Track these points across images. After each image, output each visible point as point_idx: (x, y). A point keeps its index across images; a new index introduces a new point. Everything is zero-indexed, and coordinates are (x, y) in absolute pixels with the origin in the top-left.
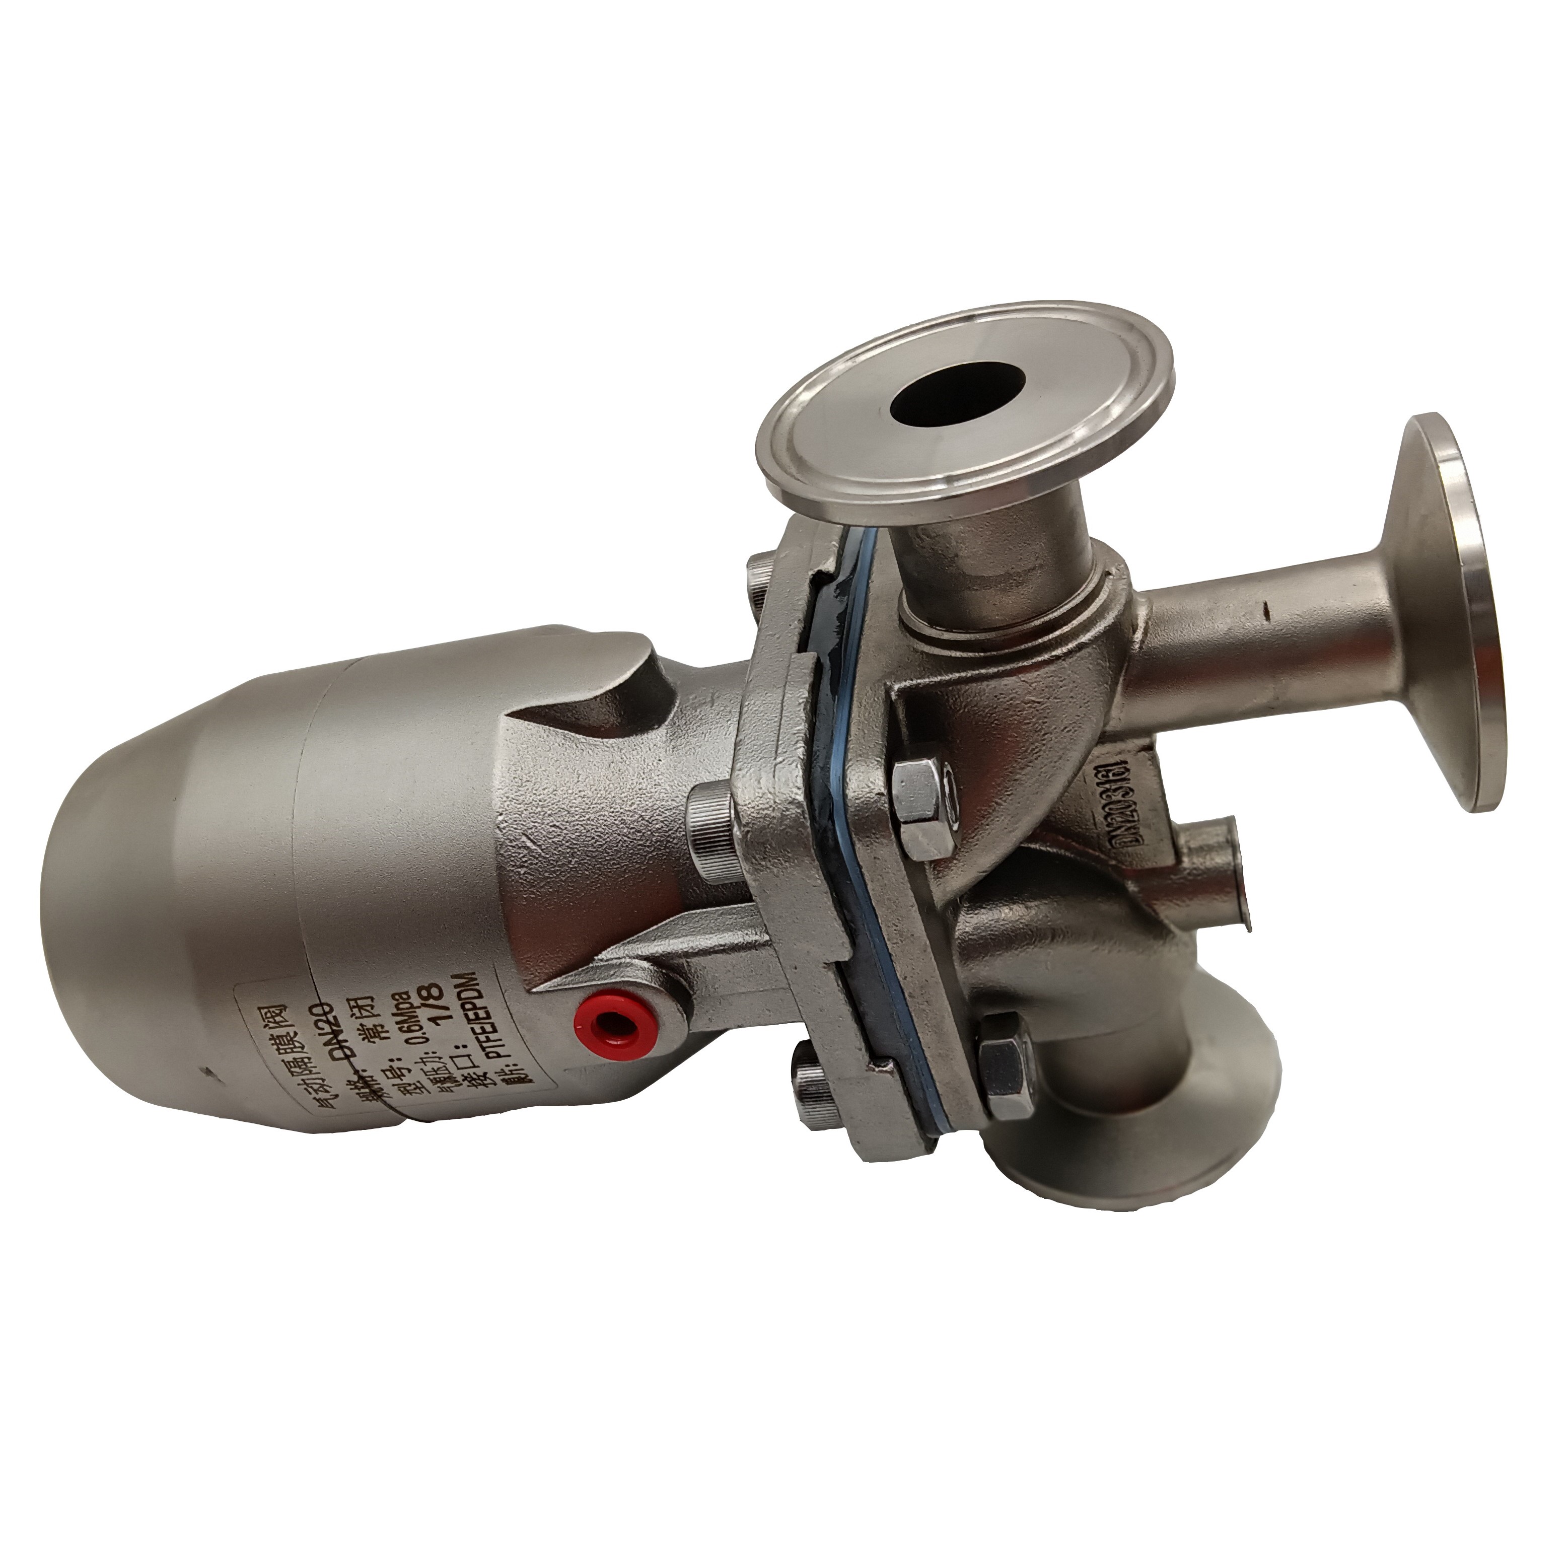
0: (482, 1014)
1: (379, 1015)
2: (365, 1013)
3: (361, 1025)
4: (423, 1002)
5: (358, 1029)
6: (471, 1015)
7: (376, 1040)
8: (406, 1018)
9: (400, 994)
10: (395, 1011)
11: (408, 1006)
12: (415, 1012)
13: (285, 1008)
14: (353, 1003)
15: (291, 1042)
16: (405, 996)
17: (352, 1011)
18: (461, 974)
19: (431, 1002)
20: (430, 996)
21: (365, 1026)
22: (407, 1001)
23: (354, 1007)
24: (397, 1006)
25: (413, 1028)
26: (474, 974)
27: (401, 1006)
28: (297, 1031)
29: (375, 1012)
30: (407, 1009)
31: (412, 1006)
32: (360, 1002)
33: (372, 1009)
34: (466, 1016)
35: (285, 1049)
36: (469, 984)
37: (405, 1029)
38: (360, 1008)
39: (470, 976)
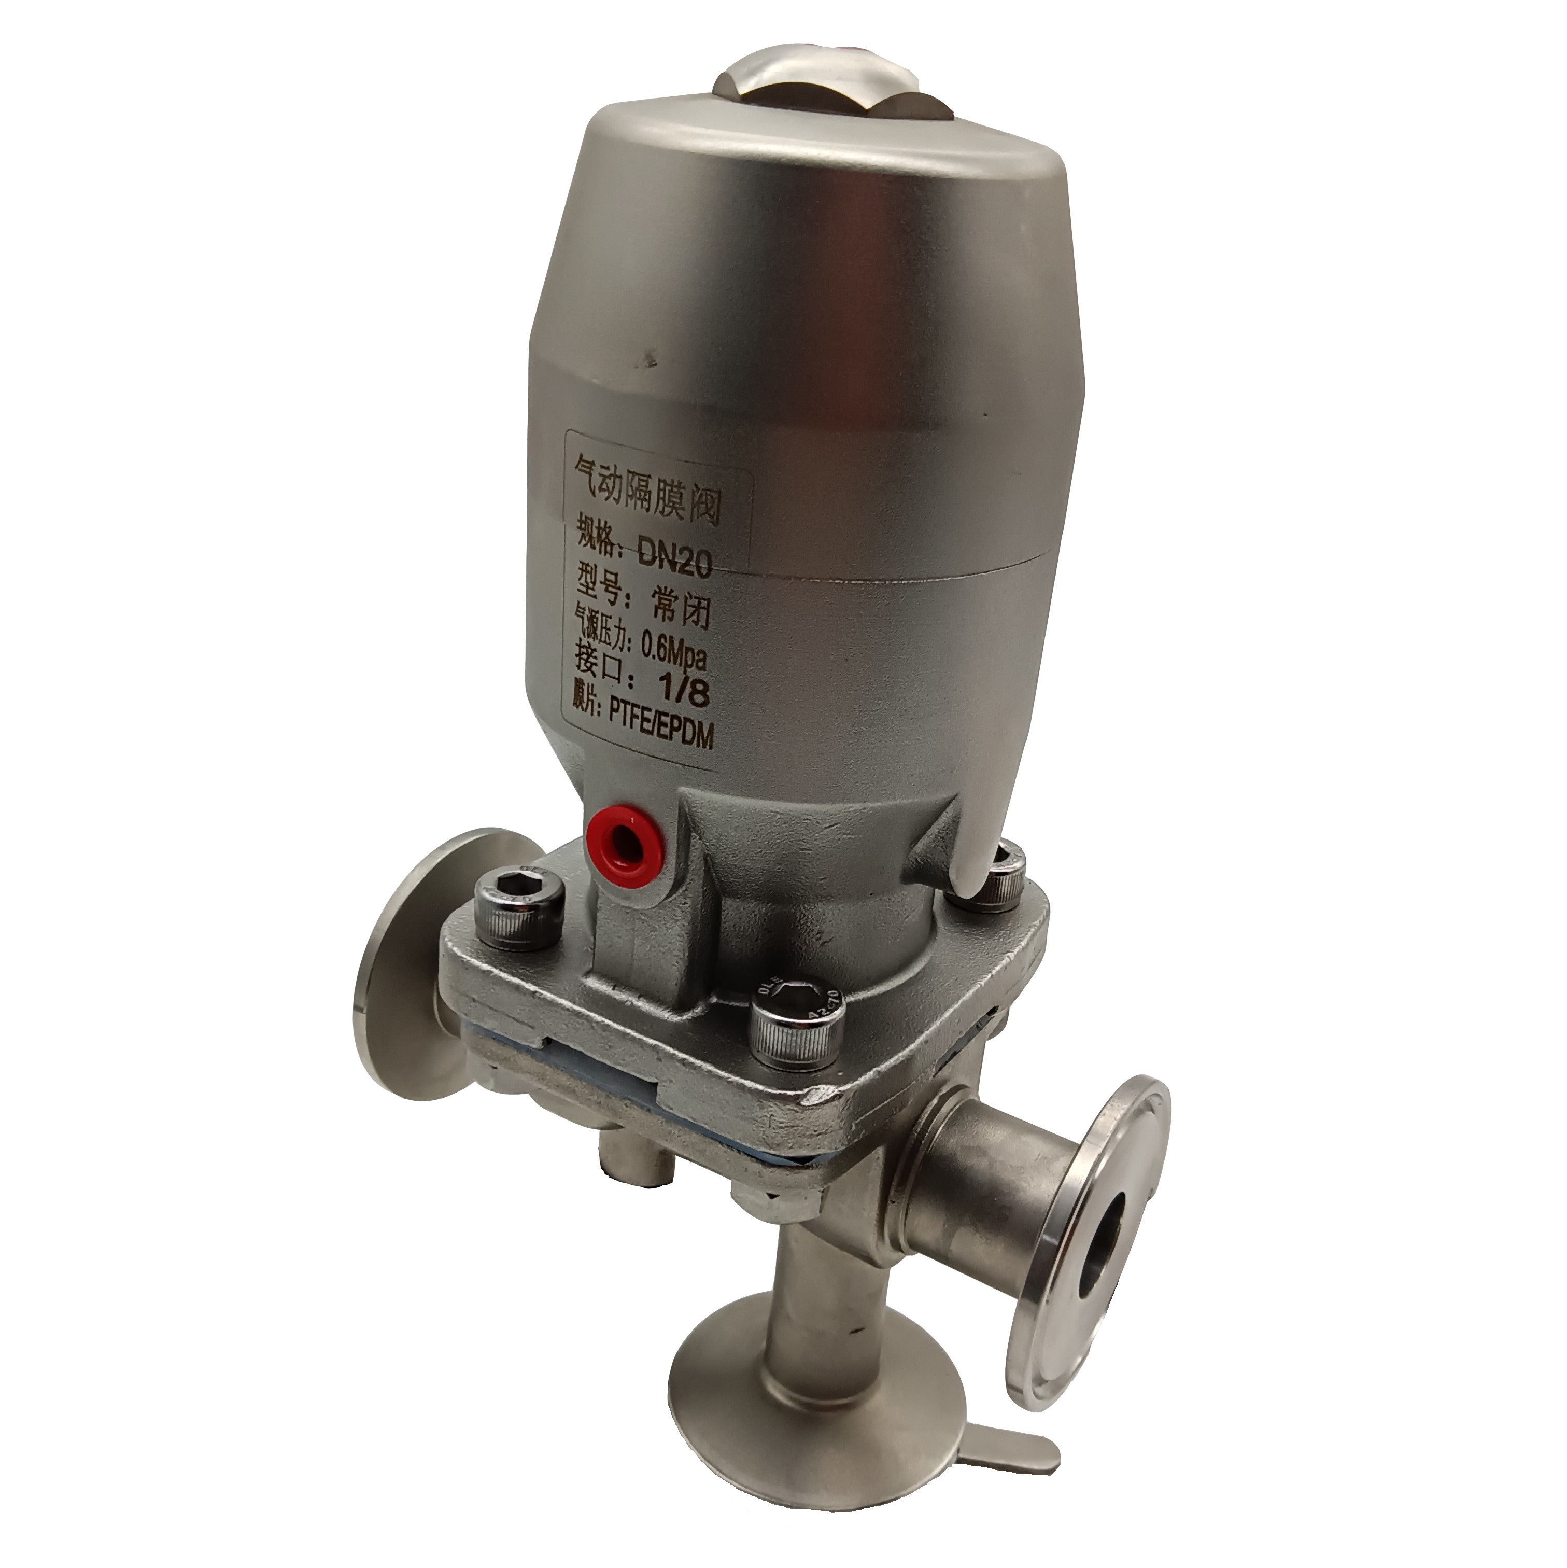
0: (665, 731)
1: (684, 624)
2: (690, 610)
3: (676, 598)
4: (690, 680)
5: (672, 591)
6: (666, 720)
7: (655, 601)
8: (676, 651)
9: (704, 660)
10: (686, 644)
11: (689, 663)
12: (681, 665)
13: (716, 524)
14: (704, 603)
15: (671, 504)
16: (701, 664)
17: (696, 598)
18: (713, 733)
19: (688, 690)
20: (695, 691)
21: (675, 601)
22: (695, 664)
23: (700, 603)
24: (689, 649)
25: (662, 650)
26: (711, 748)
27: (690, 654)
28: (683, 521)
29: (689, 621)
30: (686, 661)
31: (687, 666)
32: (703, 612)
33: (693, 621)
34: (666, 715)
35: (664, 491)
36: (701, 738)
37: (663, 641)
38: (698, 608)
39: (708, 743)
